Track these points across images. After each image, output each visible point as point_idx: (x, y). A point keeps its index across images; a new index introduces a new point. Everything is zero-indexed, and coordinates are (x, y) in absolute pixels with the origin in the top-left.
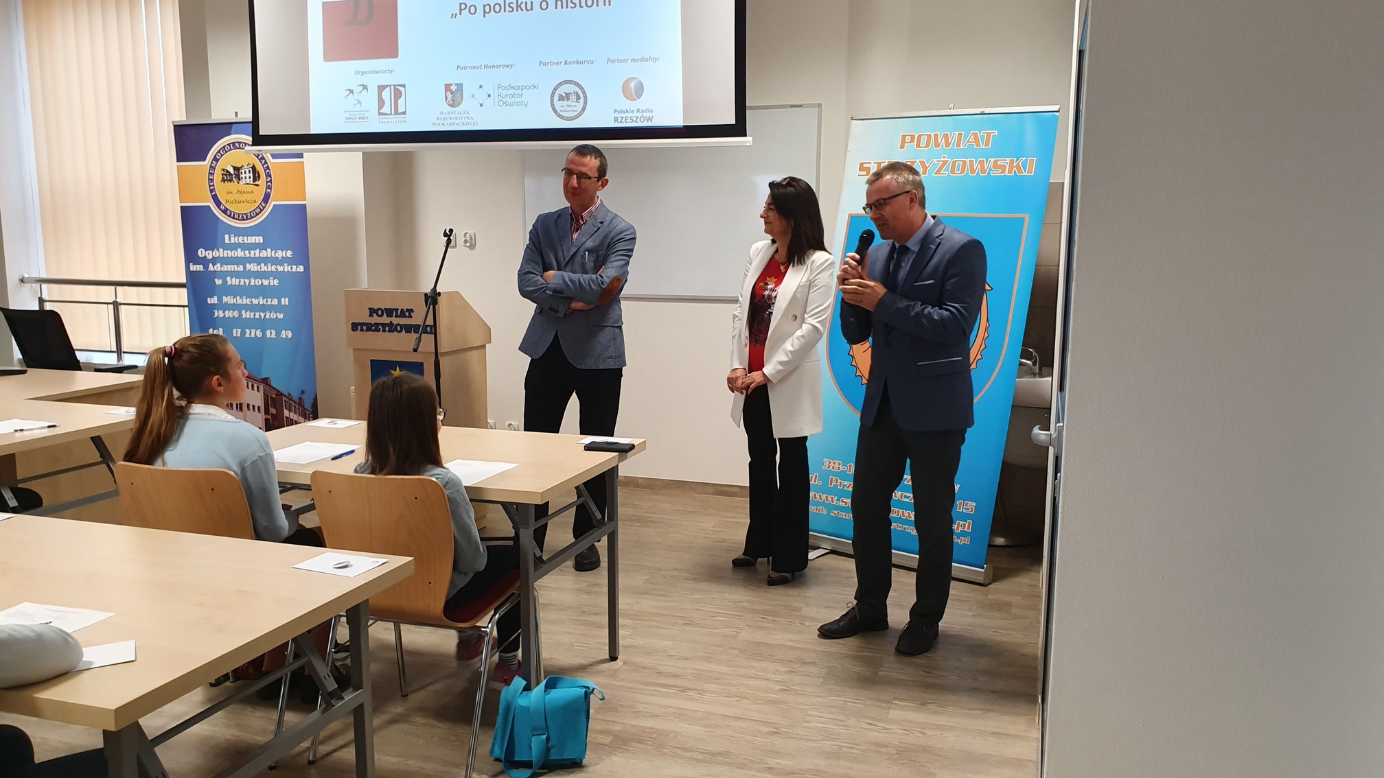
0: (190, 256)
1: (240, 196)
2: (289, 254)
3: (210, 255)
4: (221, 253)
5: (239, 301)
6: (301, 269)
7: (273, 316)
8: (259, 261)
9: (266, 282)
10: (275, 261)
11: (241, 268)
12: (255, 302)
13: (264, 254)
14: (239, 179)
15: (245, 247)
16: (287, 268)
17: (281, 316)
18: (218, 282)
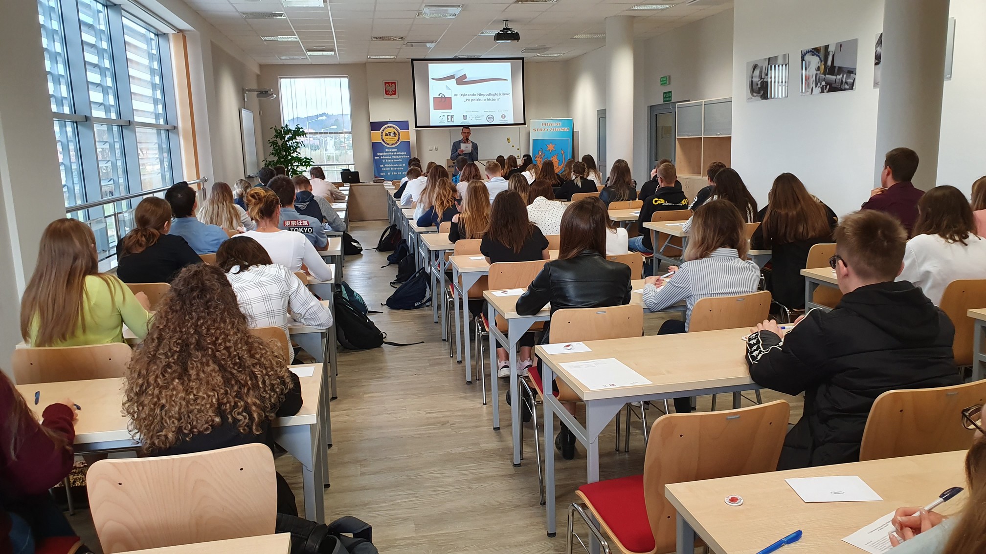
0: (375, 154)
1: (390, 140)
2: (405, 153)
3: (381, 154)
4: (385, 154)
5: (390, 165)
6: (409, 157)
7: (400, 169)
8: (396, 155)
9: (398, 160)
10: (401, 155)
11: (391, 157)
12: (395, 165)
13: (398, 153)
14: (390, 135)
15: (391, 152)
16: (405, 157)
17: (402, 169)
18: (384, 161)
